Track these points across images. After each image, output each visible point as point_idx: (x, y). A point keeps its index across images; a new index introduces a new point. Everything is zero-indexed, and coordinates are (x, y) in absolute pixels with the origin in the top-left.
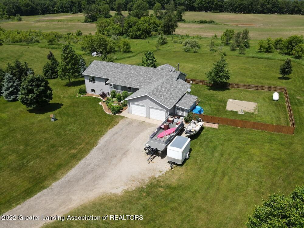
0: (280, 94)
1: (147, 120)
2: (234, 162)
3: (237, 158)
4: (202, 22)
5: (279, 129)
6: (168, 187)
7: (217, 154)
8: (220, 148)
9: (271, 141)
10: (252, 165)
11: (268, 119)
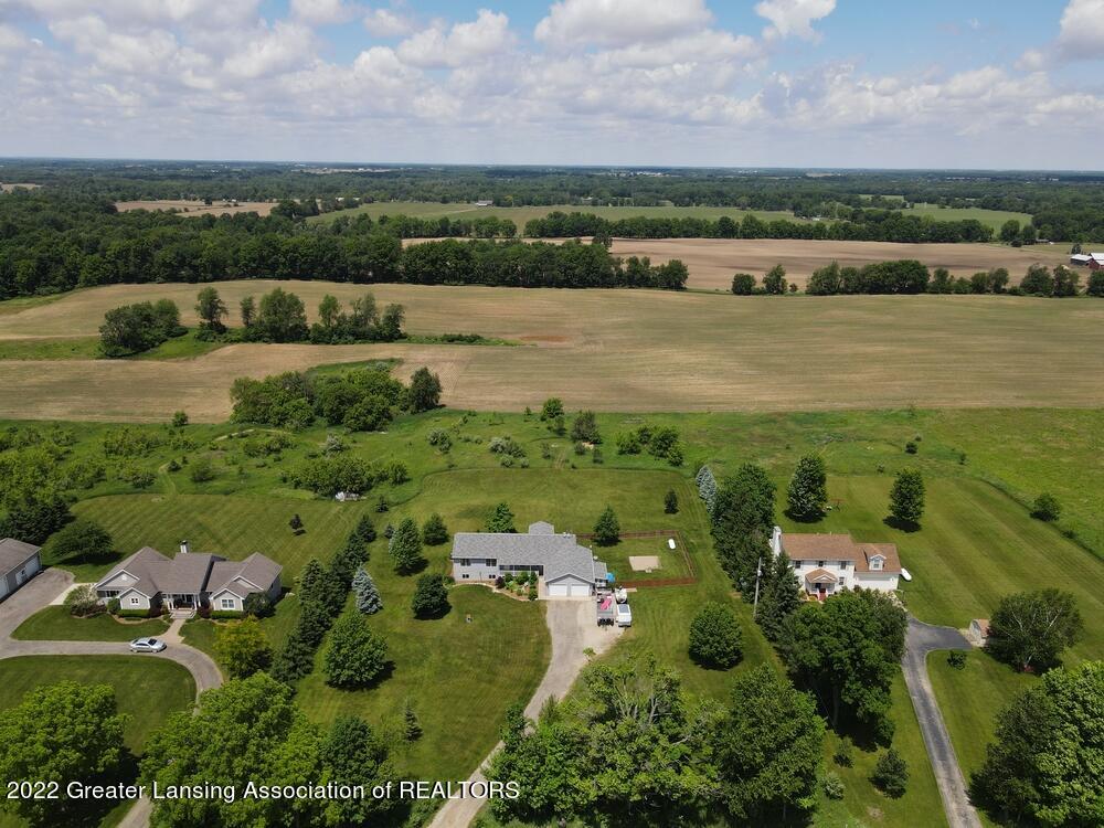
0: (674, 539)
1: (570, 599)
2: (664, 616)
3: (664, 612)
4: (451, 340)
5: (685, 581)
6: (631, 641)
7: (649, 612)
8: (648, 608)
9: (682, 593)
10: (677, 614)
11: (673, 572)
